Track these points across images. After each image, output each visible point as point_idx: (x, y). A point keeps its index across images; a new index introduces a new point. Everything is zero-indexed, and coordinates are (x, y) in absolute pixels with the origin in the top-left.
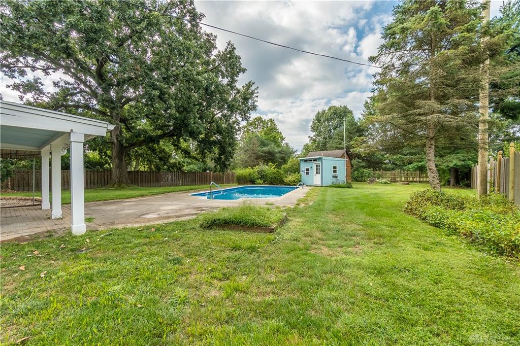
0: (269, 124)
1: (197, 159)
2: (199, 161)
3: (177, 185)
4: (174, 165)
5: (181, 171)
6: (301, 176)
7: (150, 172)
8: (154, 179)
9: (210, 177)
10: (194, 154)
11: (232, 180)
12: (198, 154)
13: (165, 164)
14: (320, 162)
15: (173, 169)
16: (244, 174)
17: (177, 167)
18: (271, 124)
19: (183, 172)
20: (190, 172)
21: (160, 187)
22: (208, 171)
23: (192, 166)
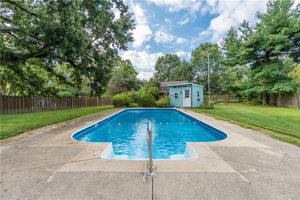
0: (127, 63)
1: (72, 85)
2: (74, 87)
3: (52, 110)
4: (48, 91)
5: (56, 96)
6: (169, 99)
7: (22, 97)
8: (24, 103)
9: (85, 101)
10: (70, 80)
11: (104, 103)
12: (73, 80)
13: (38, 89)
14: (190, 88)
15: (48, 94)
16: (121, 98)
17: (52, 92)
18: (128, 64)
19: (58, 97)
20: (65, 97)
21: (32, 112)
22: (80, 96)
23: (66, 92)
